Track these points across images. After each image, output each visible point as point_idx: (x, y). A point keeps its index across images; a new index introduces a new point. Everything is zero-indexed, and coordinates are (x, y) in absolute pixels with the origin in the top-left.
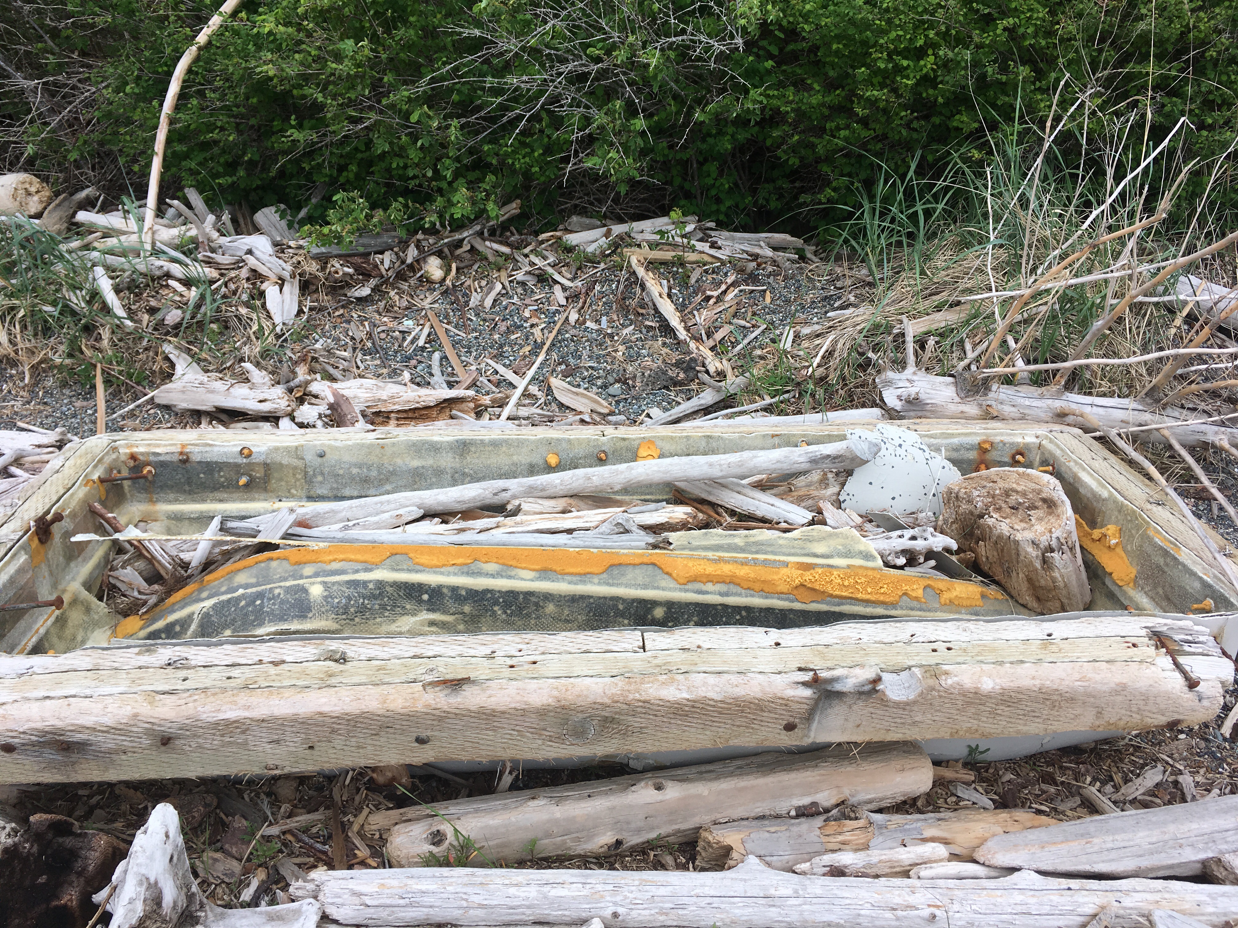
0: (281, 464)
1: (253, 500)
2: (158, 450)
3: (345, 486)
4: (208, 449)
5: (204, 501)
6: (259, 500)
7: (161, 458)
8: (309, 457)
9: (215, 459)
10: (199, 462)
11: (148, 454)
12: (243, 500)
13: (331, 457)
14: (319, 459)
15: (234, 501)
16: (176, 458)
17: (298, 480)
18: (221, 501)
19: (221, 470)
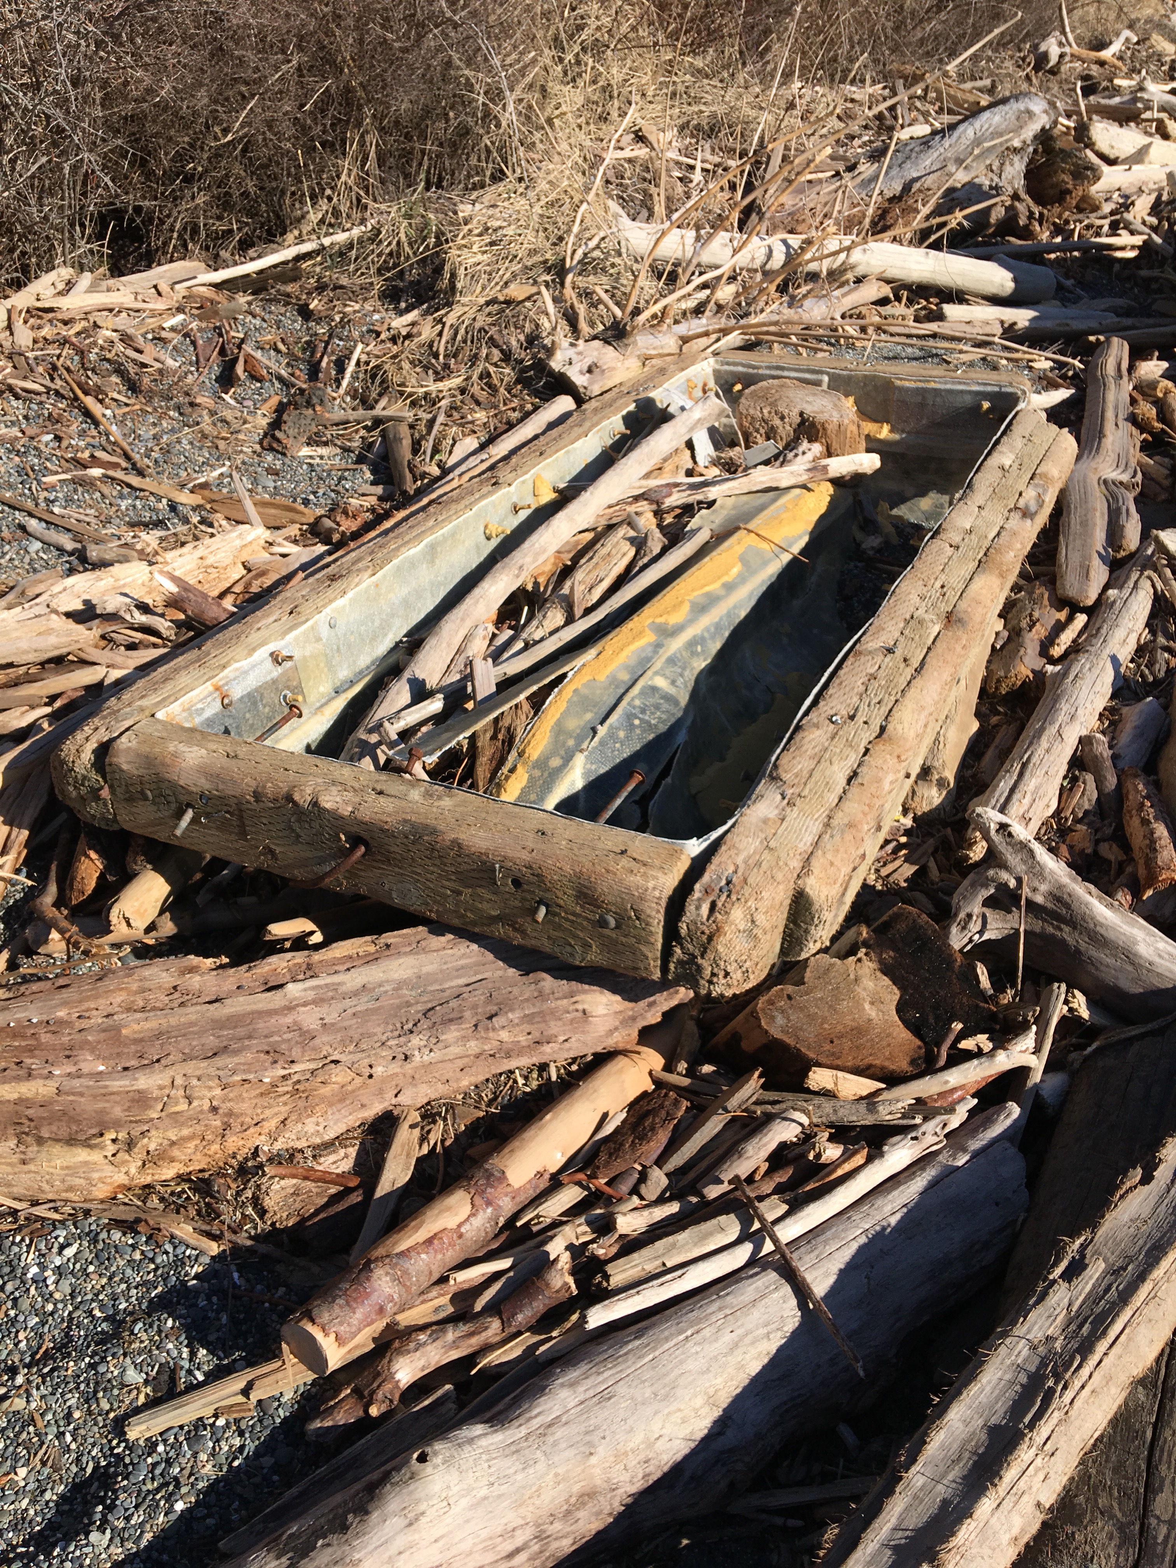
0: (305, 658)
2: (197, 705)
4: (242, 674)
7: (206, 714)
8: (325, 633)
9: (254, 685)
10: (242, 698)
11: (191, 715)
13: (341, 624)
14: (333, 632)
17: (322, 671)
19: (262, 696)
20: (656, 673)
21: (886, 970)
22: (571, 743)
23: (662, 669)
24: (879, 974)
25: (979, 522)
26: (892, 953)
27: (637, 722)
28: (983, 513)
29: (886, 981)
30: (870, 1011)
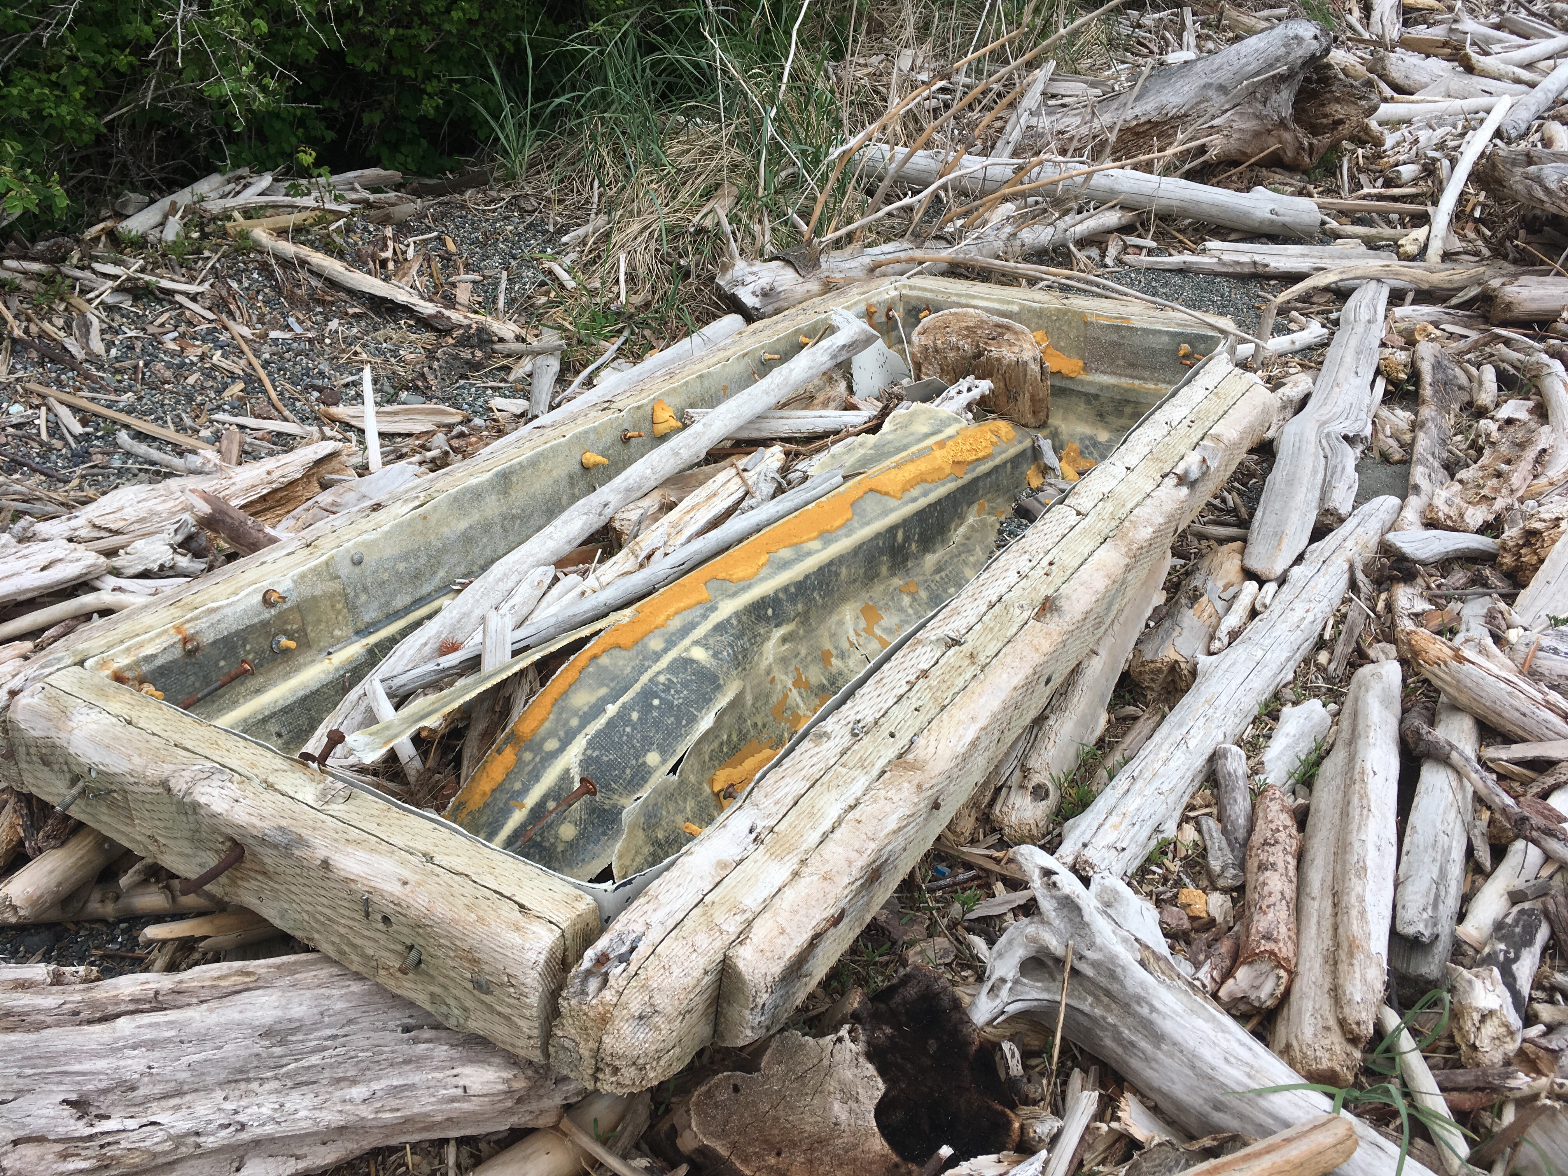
0: (314, 597)
1: (298, 669)
2: (149, 650)
3: (393, 595)
4: (215, 617)
5: (235, 704)
6: (305, 665)
7: (159, 662)
8: (345, 569)
9: (234, 628)
10: (215, 643)
11: (137, 663)
12: (287, 676)
13: (370, 560)
14: (357, 570)
15: (274, 684)
16: (178, 652)
17: (339, 612)
18: (258, 691)
19: (245, 641)
20: (696, 643)
21: (873, 1054)
22: (574, 722)
23: (706, 637)
24: (862, 1060)
25: (1122, 488)
26: (889, 1031)
27: (656, 702)
28: (1132, 476)
29: (870, 1069)
30: (839, 1110)
